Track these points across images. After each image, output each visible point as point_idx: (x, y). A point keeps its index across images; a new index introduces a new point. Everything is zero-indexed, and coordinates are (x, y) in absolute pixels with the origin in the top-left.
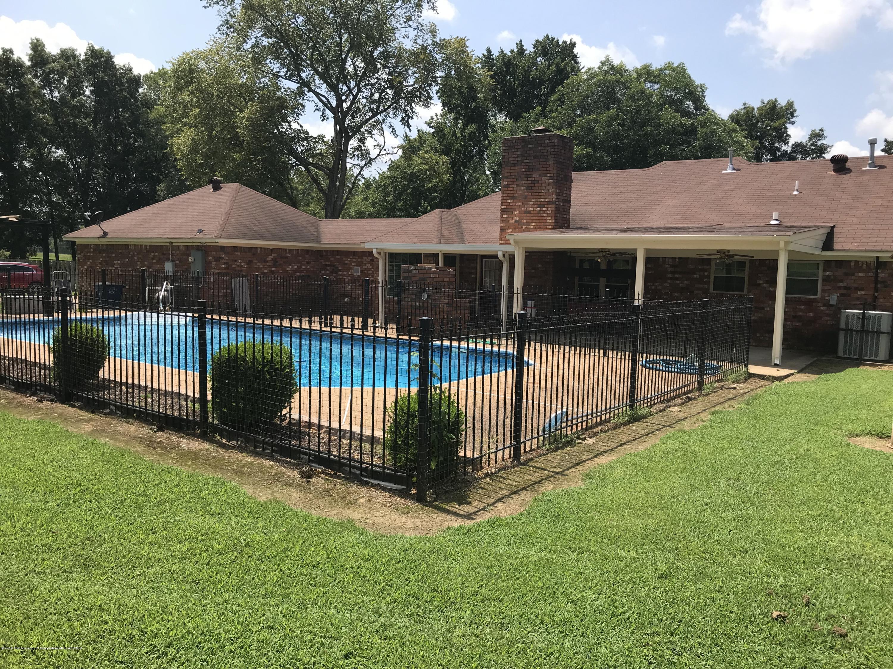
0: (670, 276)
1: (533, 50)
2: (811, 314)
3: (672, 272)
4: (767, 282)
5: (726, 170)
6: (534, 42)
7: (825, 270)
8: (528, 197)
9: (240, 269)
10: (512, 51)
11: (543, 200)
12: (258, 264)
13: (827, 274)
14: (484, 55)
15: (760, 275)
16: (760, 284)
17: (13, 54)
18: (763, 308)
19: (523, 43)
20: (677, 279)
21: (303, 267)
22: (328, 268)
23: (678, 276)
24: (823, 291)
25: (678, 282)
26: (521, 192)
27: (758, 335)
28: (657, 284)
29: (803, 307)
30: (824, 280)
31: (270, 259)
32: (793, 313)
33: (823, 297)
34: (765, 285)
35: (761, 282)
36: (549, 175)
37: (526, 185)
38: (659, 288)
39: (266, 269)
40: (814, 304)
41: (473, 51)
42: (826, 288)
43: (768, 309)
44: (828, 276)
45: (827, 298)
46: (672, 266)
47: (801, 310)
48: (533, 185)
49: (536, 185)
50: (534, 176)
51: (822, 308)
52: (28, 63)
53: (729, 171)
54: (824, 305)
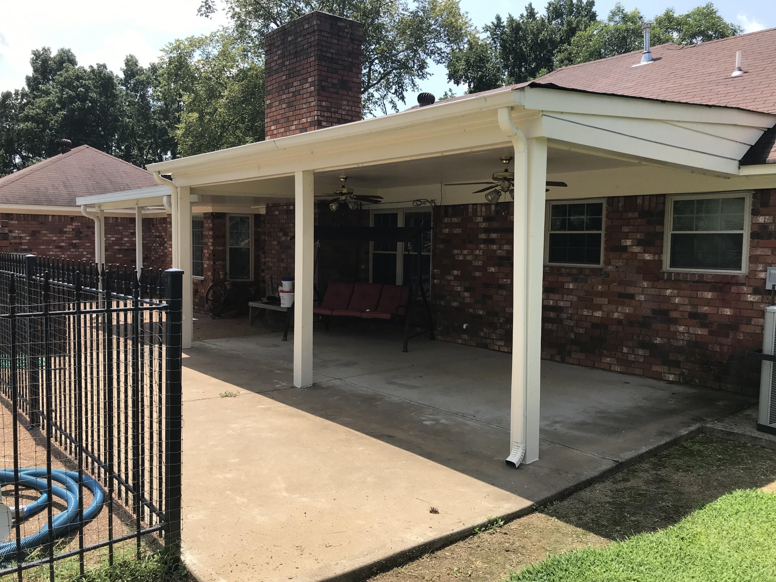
0: (483, 236)
1: (545, 13)
2: (728, 312)
3: (487, 231)
4: (639, 243)
5: (639, 62)
6: (547, 5)
7: (755, 213)
8: (291, 119)
9: (17, 241)
10: (522, 16)
11: (304, 120)
12: (49, 235)
13: (761, 219)
14: (493, 23)
15: (625, 229)
16: (626, 247)
17: (107, 69)
18: (632, 297)
19: (533, 6)
20: (493, 242)
21: (126, 239)
22: (158, 239)
23: (494, 236)
24: (753, 259)
25: (495, 247)
26: (283, 111)
27: (625, 350)
28: (465, 252)
29: (709, 295)
30: (754, 235)
31: (69, 228)
32: (689, 308)
33: (753, 273)
34: (636, 249)
35: (629, 242)
36: (310, 80)
37: (286, 101)
38: (469, 258)
39: (63, 241)
40: (734, 289)
41: (467, 13)
42: (759, 252)
43: (642, 298)
44: (764, 226)
45: (762, 275)
46: (486, 219)
47: (708, 302)
48: (293, 99)
49: (298, 97)
50: (295, 84)
51: (750, 298)
52: (122, 76)
53: (644, 62)
54: (756, 292)
